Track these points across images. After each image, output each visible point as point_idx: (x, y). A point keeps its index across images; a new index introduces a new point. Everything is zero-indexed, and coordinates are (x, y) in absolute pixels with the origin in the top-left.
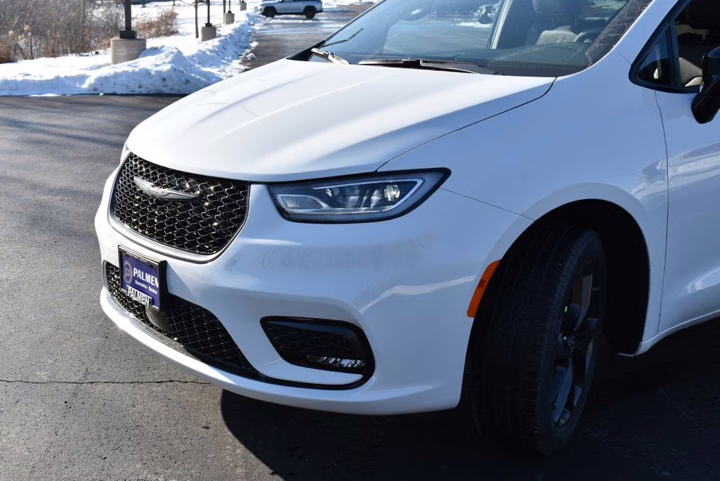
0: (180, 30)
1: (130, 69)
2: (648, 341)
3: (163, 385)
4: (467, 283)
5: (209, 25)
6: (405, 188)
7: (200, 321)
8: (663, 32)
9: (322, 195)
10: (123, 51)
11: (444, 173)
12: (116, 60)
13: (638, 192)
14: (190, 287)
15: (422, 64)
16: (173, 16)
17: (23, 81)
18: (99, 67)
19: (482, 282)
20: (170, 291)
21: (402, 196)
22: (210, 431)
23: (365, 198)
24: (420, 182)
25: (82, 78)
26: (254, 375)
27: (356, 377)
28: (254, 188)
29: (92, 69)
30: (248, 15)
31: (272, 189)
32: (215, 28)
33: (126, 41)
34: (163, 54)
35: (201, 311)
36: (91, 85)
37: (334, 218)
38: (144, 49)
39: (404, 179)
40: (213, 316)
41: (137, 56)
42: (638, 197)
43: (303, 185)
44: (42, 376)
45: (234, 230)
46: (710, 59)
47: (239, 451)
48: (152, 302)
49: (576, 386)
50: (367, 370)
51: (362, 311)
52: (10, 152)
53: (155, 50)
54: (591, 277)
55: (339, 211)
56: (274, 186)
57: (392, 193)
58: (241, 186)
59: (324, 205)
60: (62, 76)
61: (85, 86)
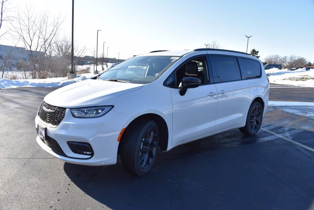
0: (91, 72)
1: (71, 81)
2: (169, 147)
3: (51, 159)
4: (117, 133)
5: (96, 71)
6: (103, 110)
7: (54, 142)
8: (173, 74)
9: (83, 111)
10: (70, 77)
11: (113, 106)
12: (69, 79)
13: (165, 113)
14: (51, 134)
15: (118, 81)
16: (89, 68)
17: (44, 83)
18: (64, 80)
19: (121, 133)
20: (48, 135)
21: (102, 112)
22: (59, 171)
23: (92, 112)
24: (106, 109)
25: (59, 83)
26: (66, 156)
27: (90, 156)
28: (67, 110)
29: (62, 81)
30: (108, 68)
31: (71, 110)
32: (98, 72)
33: (71, 74)
34: (80, 77)
35: (54, 140)
36: (61, 85)
37: (86, 117)
38: (76, 76)
39: (102, 107)
40: (56, 141)
41: (74, 78)
42: (165, 114)
43: (79, 109)
44: (21, 157)
45: (62, 120)
46: (183, 81)
47: (64, 175)
48: (43, 138)
49: (150, 158)
50: (92, 155)
51: (90, 140)
52: (34, 101)
53: (79, 76)
54: (153, 132)
55: (87, 115)
56: (71, 109)
57: (100, 111)
58: (64, 109)
59: (83, 114)
60: (54, 82)
61: (59, 85)
